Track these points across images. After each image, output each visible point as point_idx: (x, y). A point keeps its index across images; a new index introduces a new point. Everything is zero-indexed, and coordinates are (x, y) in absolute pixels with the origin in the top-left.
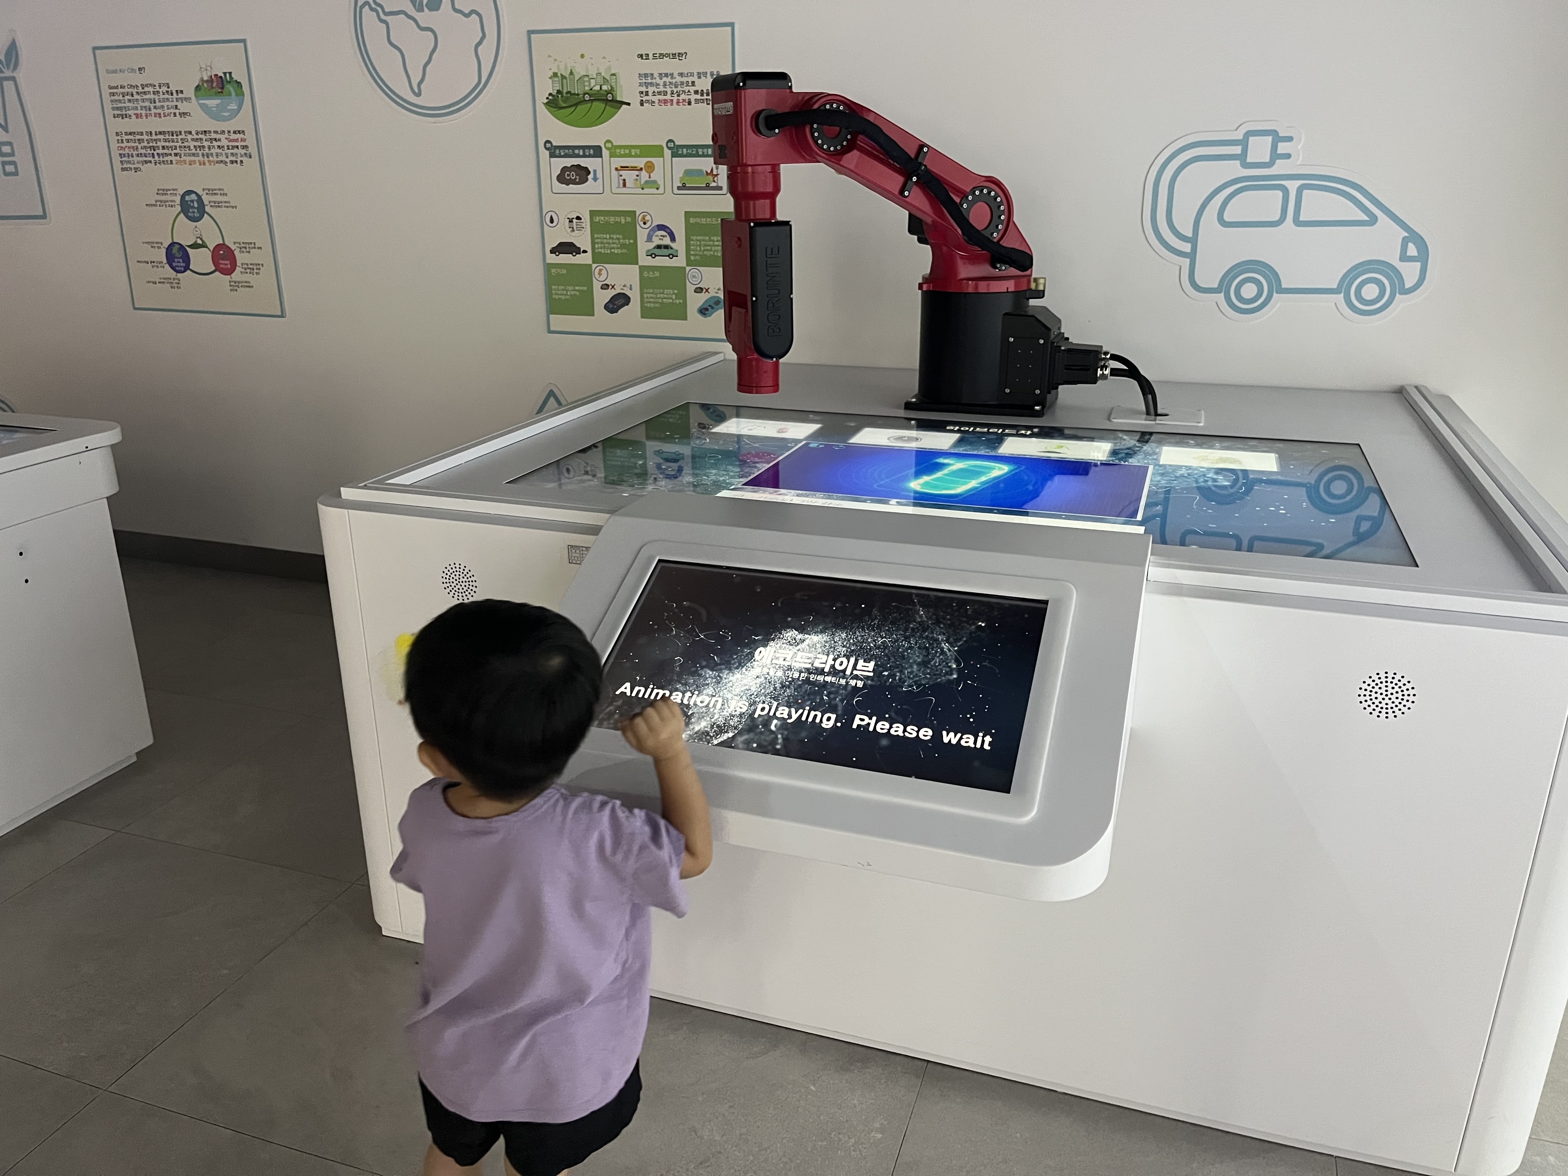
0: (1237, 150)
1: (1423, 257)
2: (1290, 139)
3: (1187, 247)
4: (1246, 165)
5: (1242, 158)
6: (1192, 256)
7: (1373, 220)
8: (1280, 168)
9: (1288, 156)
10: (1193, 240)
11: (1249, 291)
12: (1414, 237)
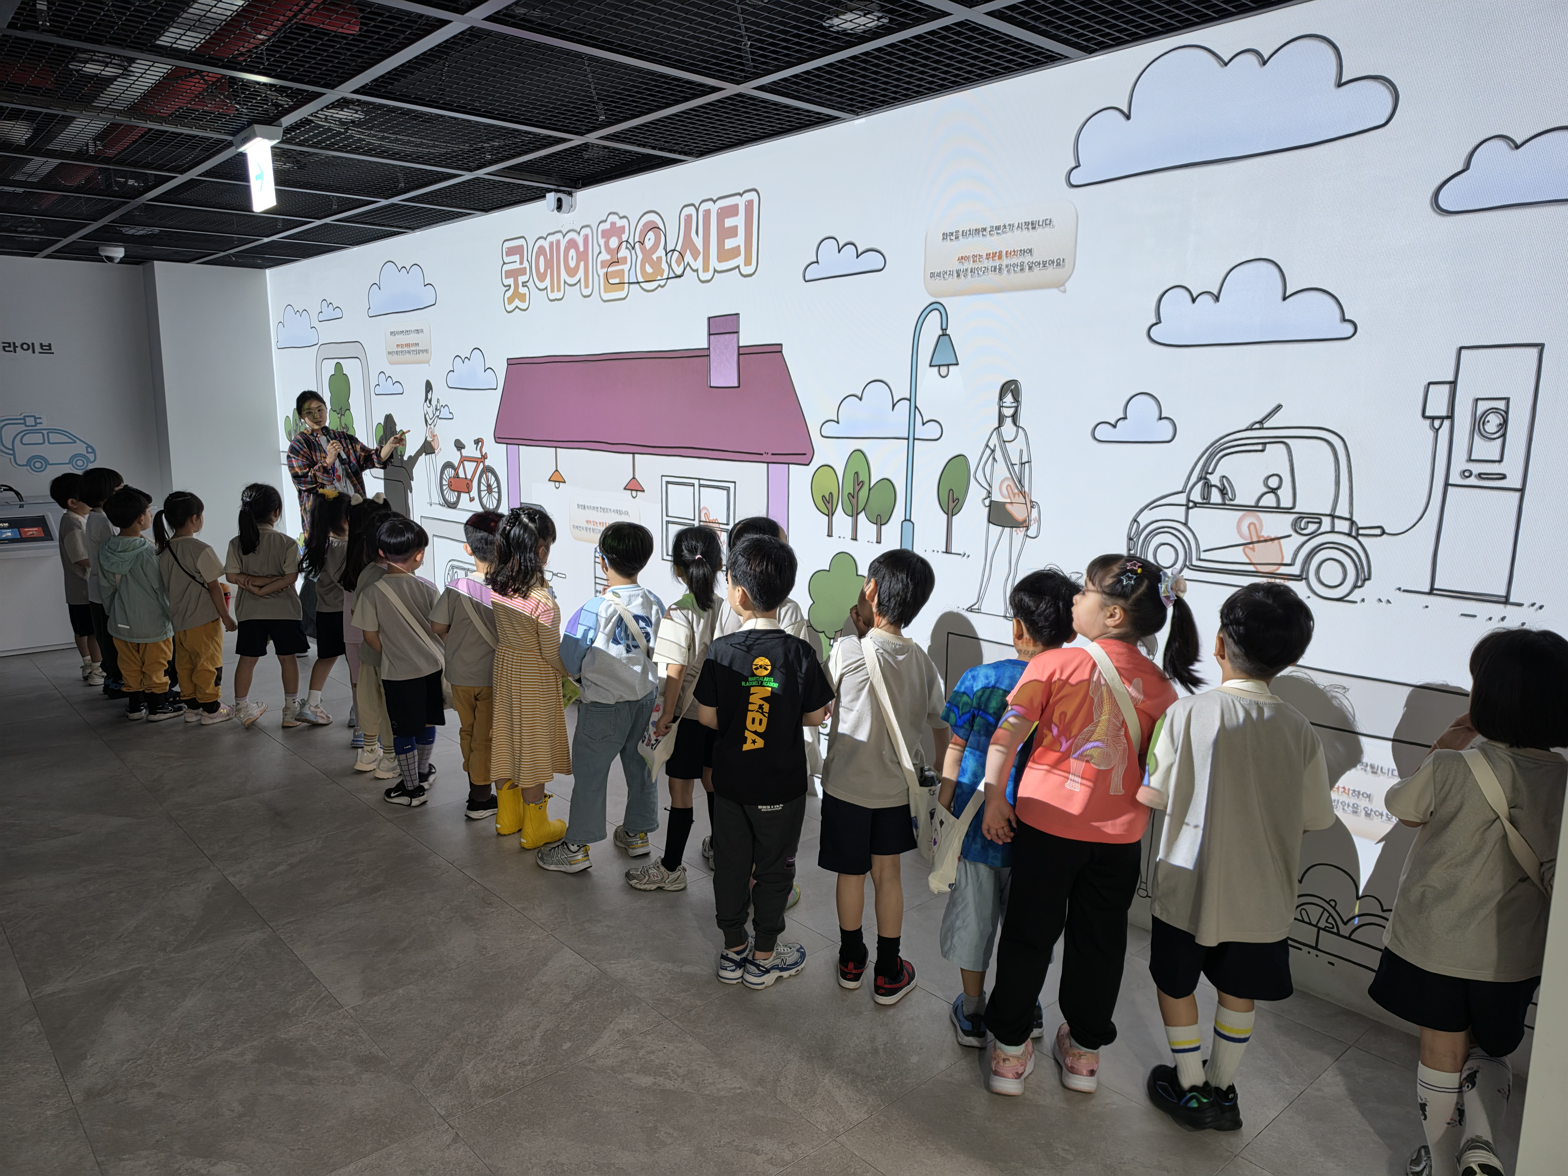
0: (22, 421)
1: (94, 452)
2: (40, 418)
3: (11, 452)
4: (26, 426)
5: (25, 424)
6: (14, 455)
7: (75, 442)
8: (39, 427)
9: (41, 423)
10: (13, 449)
11: (38, 465)
12: (89, 446)
